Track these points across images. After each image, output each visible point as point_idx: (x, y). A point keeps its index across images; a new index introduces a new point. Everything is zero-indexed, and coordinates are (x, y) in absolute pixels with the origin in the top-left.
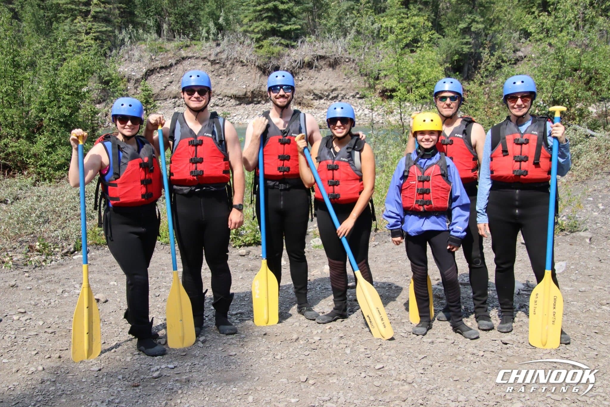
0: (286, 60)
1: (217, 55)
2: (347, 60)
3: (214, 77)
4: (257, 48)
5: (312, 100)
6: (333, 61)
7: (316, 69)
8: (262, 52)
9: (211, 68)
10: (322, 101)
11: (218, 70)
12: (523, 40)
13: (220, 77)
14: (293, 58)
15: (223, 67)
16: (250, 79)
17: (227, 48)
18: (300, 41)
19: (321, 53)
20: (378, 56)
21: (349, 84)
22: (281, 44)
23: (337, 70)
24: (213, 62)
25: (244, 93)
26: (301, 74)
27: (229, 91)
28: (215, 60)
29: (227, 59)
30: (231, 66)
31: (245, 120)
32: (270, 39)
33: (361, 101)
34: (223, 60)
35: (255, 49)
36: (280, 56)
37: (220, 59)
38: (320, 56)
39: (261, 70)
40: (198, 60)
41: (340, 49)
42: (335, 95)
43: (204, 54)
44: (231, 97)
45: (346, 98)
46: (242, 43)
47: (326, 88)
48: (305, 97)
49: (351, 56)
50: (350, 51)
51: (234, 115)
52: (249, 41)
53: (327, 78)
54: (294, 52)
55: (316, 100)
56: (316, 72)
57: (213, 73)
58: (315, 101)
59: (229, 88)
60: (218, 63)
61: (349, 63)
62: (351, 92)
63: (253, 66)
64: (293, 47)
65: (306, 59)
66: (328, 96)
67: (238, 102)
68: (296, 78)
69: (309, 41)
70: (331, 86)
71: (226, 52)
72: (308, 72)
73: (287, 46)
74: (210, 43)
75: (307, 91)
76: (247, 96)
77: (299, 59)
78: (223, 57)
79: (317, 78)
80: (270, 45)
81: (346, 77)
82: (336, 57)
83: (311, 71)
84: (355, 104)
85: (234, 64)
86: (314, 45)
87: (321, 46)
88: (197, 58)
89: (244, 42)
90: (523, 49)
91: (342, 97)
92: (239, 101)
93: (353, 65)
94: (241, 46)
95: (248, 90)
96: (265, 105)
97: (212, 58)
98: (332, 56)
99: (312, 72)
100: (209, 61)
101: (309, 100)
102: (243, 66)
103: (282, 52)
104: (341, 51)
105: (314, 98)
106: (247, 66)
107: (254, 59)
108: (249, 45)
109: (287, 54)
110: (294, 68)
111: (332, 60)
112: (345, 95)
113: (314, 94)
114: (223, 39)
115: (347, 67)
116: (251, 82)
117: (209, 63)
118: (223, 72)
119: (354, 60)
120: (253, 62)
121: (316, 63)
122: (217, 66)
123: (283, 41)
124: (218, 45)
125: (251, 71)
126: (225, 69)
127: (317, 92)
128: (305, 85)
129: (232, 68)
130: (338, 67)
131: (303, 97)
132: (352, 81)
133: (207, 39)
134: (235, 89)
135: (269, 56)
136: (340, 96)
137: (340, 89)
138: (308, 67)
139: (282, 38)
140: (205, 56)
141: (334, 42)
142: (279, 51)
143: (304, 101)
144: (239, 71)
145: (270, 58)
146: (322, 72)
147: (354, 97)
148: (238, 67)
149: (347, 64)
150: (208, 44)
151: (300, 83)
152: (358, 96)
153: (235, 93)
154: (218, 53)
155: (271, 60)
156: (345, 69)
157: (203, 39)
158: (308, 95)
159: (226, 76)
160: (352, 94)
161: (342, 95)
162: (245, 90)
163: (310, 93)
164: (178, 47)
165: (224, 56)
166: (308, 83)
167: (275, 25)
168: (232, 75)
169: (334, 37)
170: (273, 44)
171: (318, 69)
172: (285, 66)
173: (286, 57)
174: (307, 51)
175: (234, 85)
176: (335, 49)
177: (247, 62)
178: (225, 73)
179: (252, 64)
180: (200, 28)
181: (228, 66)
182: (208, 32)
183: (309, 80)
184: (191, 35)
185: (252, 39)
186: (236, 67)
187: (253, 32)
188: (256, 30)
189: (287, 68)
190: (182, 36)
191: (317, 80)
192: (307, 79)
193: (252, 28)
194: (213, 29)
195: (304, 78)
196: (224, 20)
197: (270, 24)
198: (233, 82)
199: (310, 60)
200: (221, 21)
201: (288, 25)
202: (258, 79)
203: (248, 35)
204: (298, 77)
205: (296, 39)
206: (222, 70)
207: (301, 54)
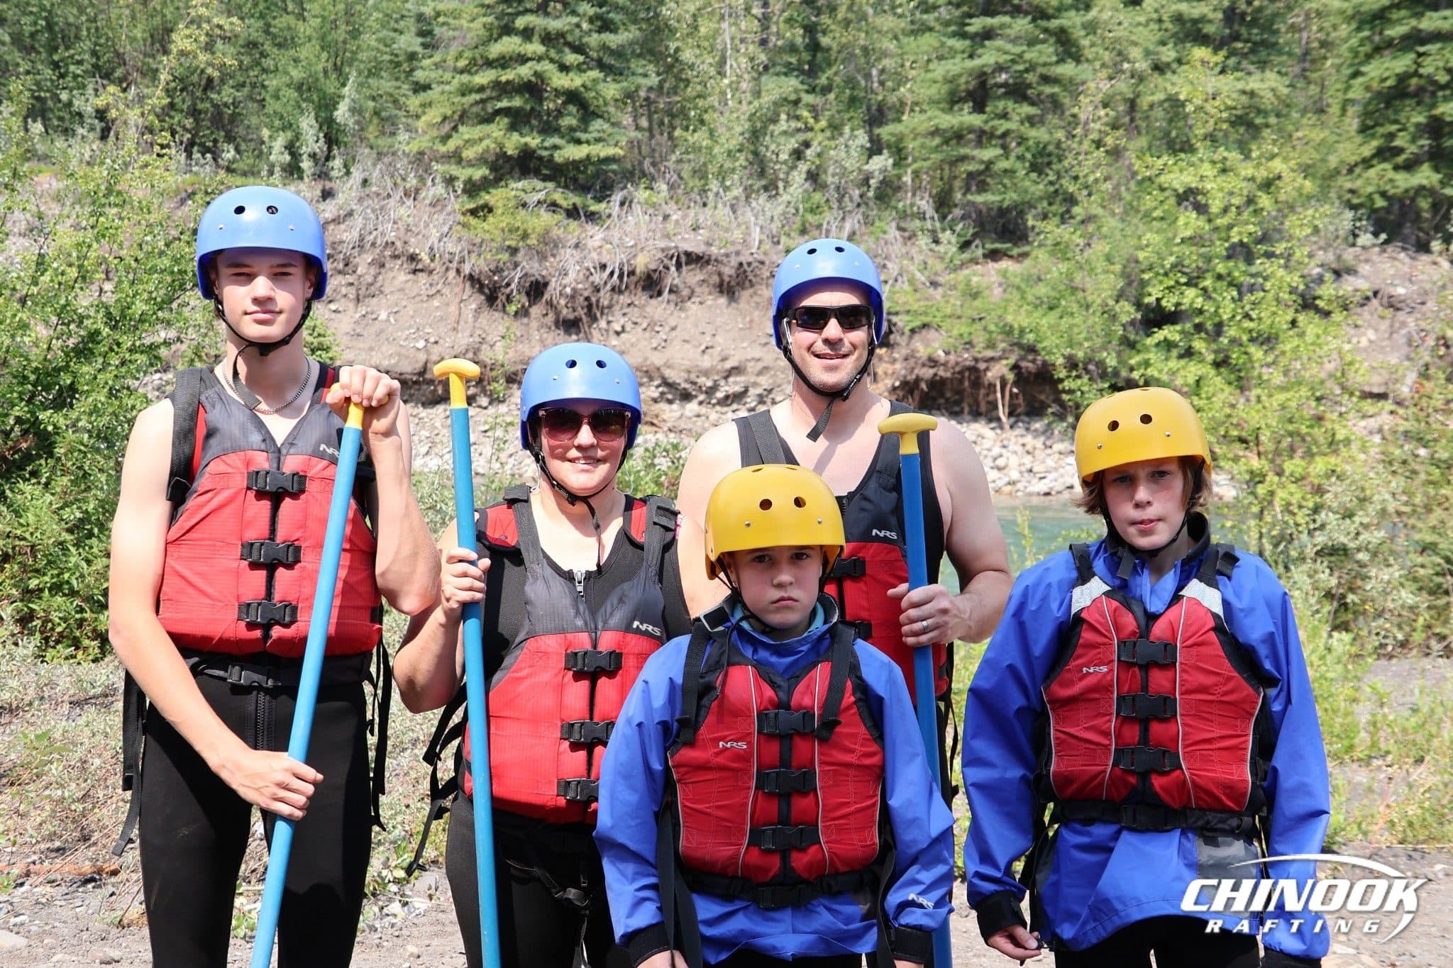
0: (572, 261)
4: (464, 214)
5: (655, 401)
6: (732, 272)
7: (673, 297)
8: (491, 227)
10: (692, 407)
12: (1365, 239)
13: (333, 307)
14: (594, 255)
15: (340, 272)
16: (442, 319)
17: (358, 208)
18: (617, 197)
19: (693, 244)
20: (884, 266)
22: (554, 206)
23: (743, 304)
26: (618, 314)
29: (361, 246)
30: (373, 271)
31: (420, 462)
32: (513, 185)
34: (346, 249)
35: (462, 218)
36: (548, 246)
38: (688, 254)
39: (481, 291)
41: (756, 235)
42: (738, 389)
46: (409, 194)
47: (706, 362)
52: (440, 190)
53: (709, 330)
54: (594, 235)
55: (670, 402)
56: (672, 306)
58: (663, 406)
59: (361, 345)
63: (452, 274)
64: (592, 217)
65: (642, 263)
66: (711, 391)
68: (603, 324)
69: (648, 202)
70: (724, 359)
71: (358, 221)
72: (642, 307)
73: (573, 213)
74: (302, 187)
75: (637, 369)
76: (428, 376)
77: (615, 260)
78: (345, 236)
79: (673, 329)
80: (517, 207)
82: (744, 258)
83: (654, 302)
85: (383, 266)
86: (666, 217)
87: (689, 221)
89: (417, 191)
90: (1365, 269)
91: (760, 396)
94: (410, 202)
95: (435, 358)
96: (491, 410)
98: (727, 255)
99: (658, 308)
102: (415, 272)
103: (557, 232)
104: (760, 242)
105: (662, 394)
106: (431, 272)
107: (457, 249)
108: (436, 203)
109: (573, 241)
110: (597, 289)
111: (728, 271)
112: (770, 391)
113: (665, 383)
114: (348, 173)
116: (443, 330)
118: (344, 290)
120: (454, 264)
121: (672, 278)
123: (558, 196)
124: (327, 195)
125: (446, 291)
126: (350, 279)
127: (673, 375)
129: (375, 277)
130: (745, 294)
133: (293, 170)
134: (388, 349)
135: (513, 243)
136: (753, 392)
137: (752, 367)
138: (644, 289)
139: (559, 186)
141: (734, 209)
142: (547, 230)
144: (401, 290)
145: (514, 251)
146: (692, 307)
148: (398, 276)
155: (519, 257)
157: (271, 173)
159: (351, 305)
161: (759, 391)
162: (422, 357)
163: (651, 379)
165: (347, 234)
166: (644, 343)
167: (533, 141)
168: (375, 300)
169: (737, 191)
170: (524, 205)
171: (681, 297)
172: (564, 282)
173: (568, 251)
174: (643, 237)
175: (383, 336)
176: (737, 235)
177: (432, 260)
178: (352, 292)
179: (447, 269)
180: (265, 133)
181: (359, 271)
182: (291, 148)
183: (647, 334)
184: (229, 153)
185: (450, 181)
186: (391, 275)
187: (456, 157)
188: (469, 154)
189: (574, 290)
190: (197, 155)
191: (673, 334)
192: (639, 329)
193: (452, 145)
194: (312, 141)
195: (629, 327)
196: (353, 110)
197: (515, 136)
198: (377, 325)
199: (653, 267)
200: (342, 113)
201: (578, 142)
202: (470, 319)
203: (435, 166)
204: (609, 322)
205: (603, 195)
206: (341, 280)
207: (621, 244)
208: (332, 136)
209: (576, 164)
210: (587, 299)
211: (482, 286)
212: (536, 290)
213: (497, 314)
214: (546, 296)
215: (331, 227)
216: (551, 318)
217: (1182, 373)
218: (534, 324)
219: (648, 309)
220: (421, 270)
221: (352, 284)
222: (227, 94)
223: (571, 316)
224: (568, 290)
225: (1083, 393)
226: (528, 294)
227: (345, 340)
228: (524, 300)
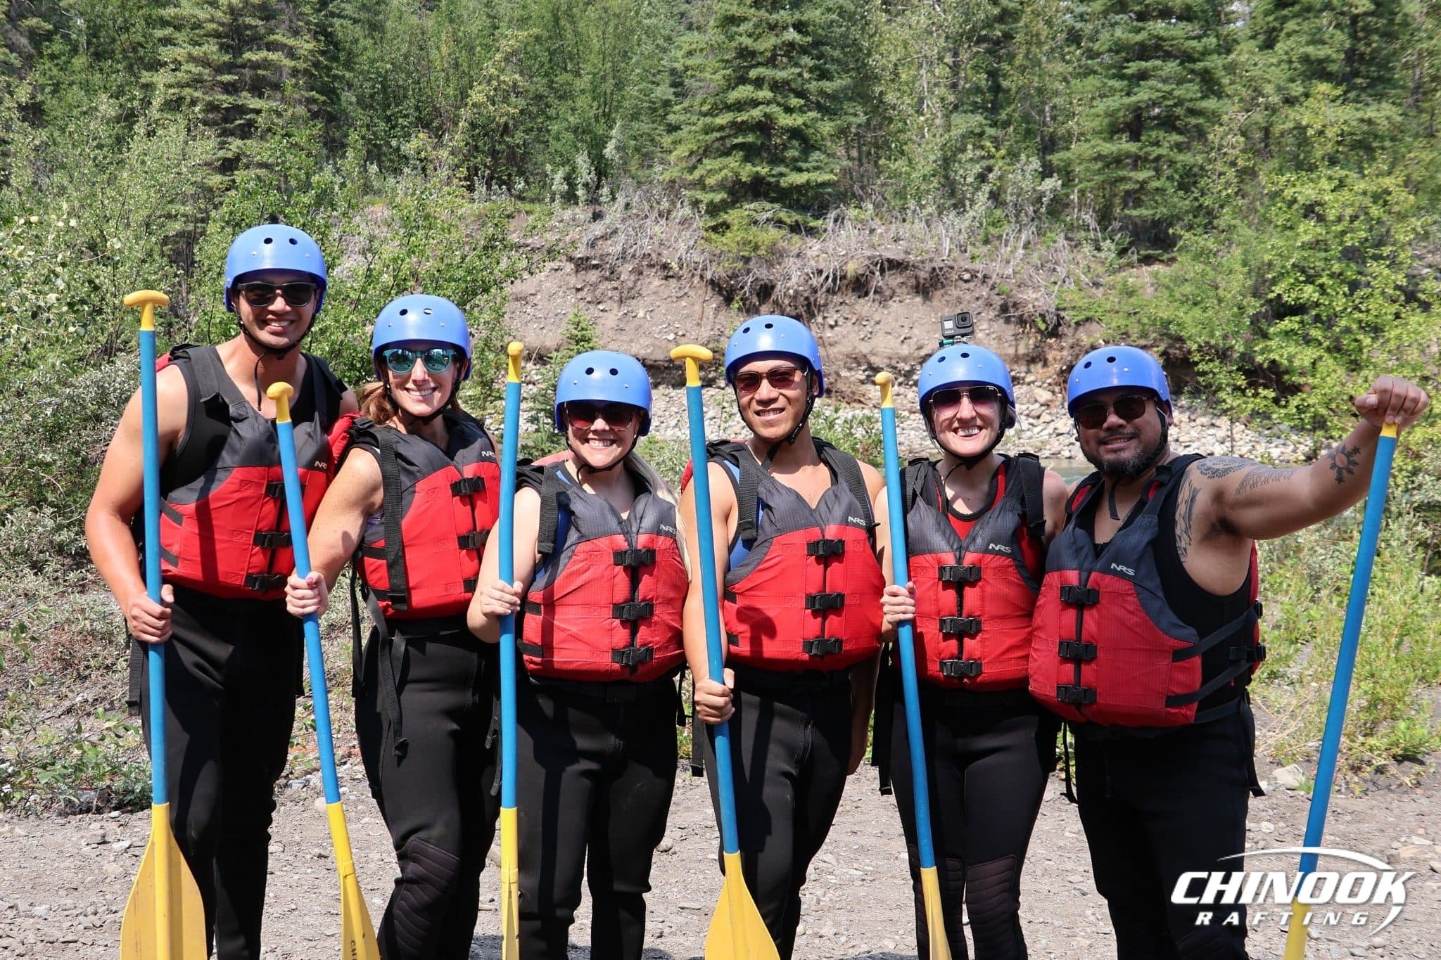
0: (794, 268)
1: (592, 245)
2: (967, 276)
3: (582, 304)
4: (706, 230)
5: (862, 382)
6: (927, 276)
7: (877, 297)
8: (728, 241)
9: (575, 281)
11: (595, 286)
13: (601, 307)
14: (813, 263)
15: (607, 279)
16: (688, 316)
17: (621, 227)
18: (832, 215)
19: (894, 252)
20: (1054, 270)
22: (779, 223)
23: (935, 303)
24: (582, 265)
25: (667, 355)
26: (832, 311)
28: (588, 259)
29: (623, 258)
30: (633, 278)
31: (670, 432)
32: (747, 206)
34: (611, 260)
35: (704, 234)
36: (775, 255)
37: (602, 257)
38: (889, 261)
39: (720, 293)
41: (947, 244)
43: (554, 240)
46: (666, 215)
47: (905, 350)
48: (844, 373)
49: (977, 265)
50: (976, 252)
52: (687, 211)
53: (907, 323)
54: (813, 247)
56: (876, 304)
57: (580, 295)
59: (623, 338)
60: (596, 267)
61: (971, 285)
63: (696, 279)
64: (811, 232)
65: (852, 268)
68: (820, 319)
69: (857, 219)
70: (920, 348)
71: (622, 238)
72: (852, 305)
73: (795, 228)
74: (577, 210)
75: (848, 356)
77: (830, 267)
78: (611, 250)
79: (878, 323)
80: (749, 224)
82: (935, 265)
83: (862, 301)
85: (641, 273)
86: (872, 231)
87: (891, 234)
89: (669, 212)
93: (985, 292)
94: (663, 222)
97: (580, 252)
98: (923, 262)
99: (865, 306)
100: (570, 259)
101: (853, 383)
102: (666, 278)
103: (782, 244)
104: (950, 251)
105: (868, 376)
106: (680, 278)
107: (701, 259)
108: (684, 222)
109: (796, 251)
110: (814, 290)
111: (923, 275)
113: (871, 367)
114: (614, 199)
115: (968, 296)
116: (689, 326)
117: (569, 267)
118: (610, 294)
119: (985, 277)
120: (697, 270)
121: (877, 280)
122: (593, 276)
123: (783, 215)
124: (597, 216)
125: (691, 293)
126: (615, 284)
127: (877, 361)
128: (844, 341)
129: (635, 282)
130: (938, 293)
131: (838, 375)
133: (570, 198)
134: (644, 341)
135: (746, 254)
138: (853, 290)
139: (784, 206)
141: (928, 224)
142: (774, 243)
143: (840, 386)
144: (656, 293)
145: (747, 260)
146: (894, 305)
148: (653, 281)
149: (966, 286)
150: (568, 214)
151: (828, 334)
153: (642, 353)
154: (596, 239)
155: (751, 265)
156: (959, 300)
157: (553, 200)
158: (850, 369)
159: (615, 306)
162: (672, 347)
163: (859, 364)
164: (479, 217)
165: (613, 248)
166: (853, 335)
167: (763, 170)
168: (634, 301)
169: (931, 209)
170: (756, 222)
171: (884, 297)
172: (788, 285)
173: (791, 259)
174: (853, 246)
175: (641, 331)
176: (931, 245)
177: (681, 269)
178: (616, 294)
179: (694, 275)
180: (548, 167)
181: (623, 277)
182: (569, 179)
183: (856, 328)
184: (520, 185)
185: (695, 203)
186: (647, 280)
187: (700, 184)
188: (711, 181)
189: (796, 292)
190: (495, 187)
191: (878, 327)
192: (849, 324)
193: (697, 174)
194: (585, 173)
195: (841, 321)
196: (618, 148)
197: (749, 166)
198: (636, 322)
199: (861, 272)
200: (609, 150)
201: (800, 170)
202: (711, 316)
203: (684, 192)
204: (824, 318)
205: (820, 214)
206: (607, 285)
207: (835, 254)
208: (601, 169)
209: (798, 189)
210: (807, 299)
211: (721, 289)
212: (765, 291)
213: (733, 311)
214: (773, 297)
215: (600, 242)
217: (1299, 356)
219: (857, 307)
220: (672, 277)
221: (616, 288)
222: (519, 137)
224: (791, 292)
225: (1214, 374)
226: (758, 295)
227: (611, 333)
228: (755, 300)
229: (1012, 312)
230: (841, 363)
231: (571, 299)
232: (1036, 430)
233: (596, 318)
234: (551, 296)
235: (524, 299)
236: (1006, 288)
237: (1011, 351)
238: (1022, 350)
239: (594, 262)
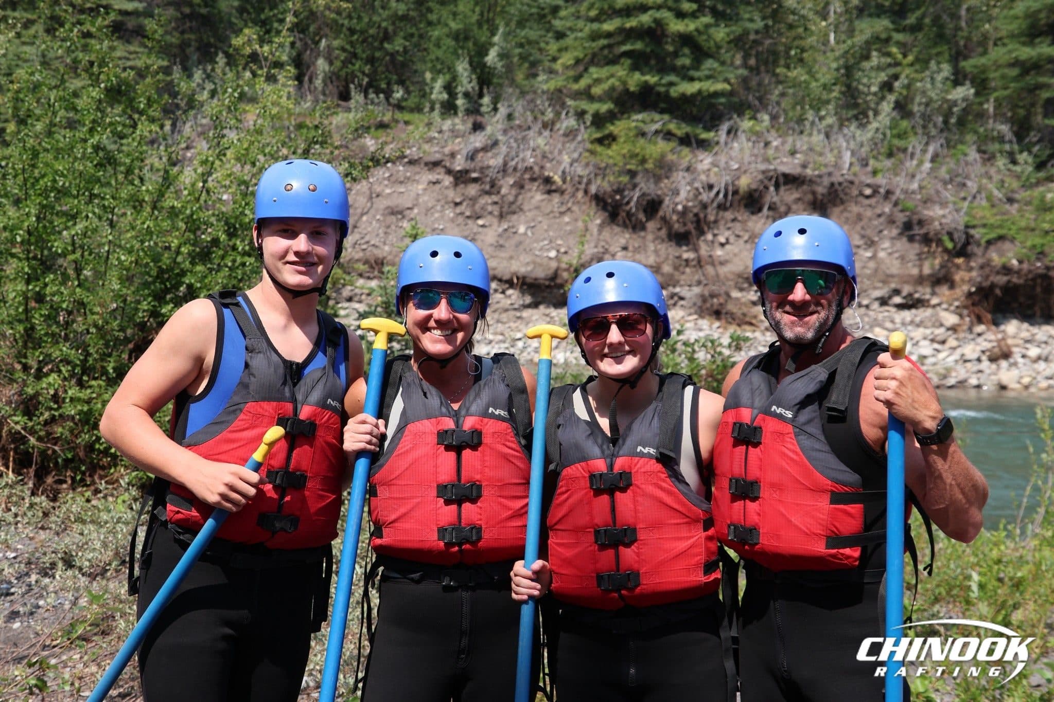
0: (683, 182)
1: (472, 157)
2: (868, 192)
3: (460, 220)
4: (592, 142)
6: (824, 191)
7: (771, 213)
8: (613, 154)
9: (454, 195)
11: (474, 200)
13: (480, 222)
14: (703, 177)
15: (488, 193)
16: (571, 232)
17: (503, 138)
18: (725, 127)
19: (788, 165)
20: (964, 185)
21: (872, 265)
22: (668, 135)
24: (461, 178)
25: (550, 272)
26: (723, 228)
27: (505, 264)
28: (467, 172)
29: (504, 171)
30: (514, 192)
32: (635, 117)
33: (907, 315)
34: (491, 173)
35: (588, 146)
36: (664, 169)
37: (482, 170)
38: (785, 175)
39: (604, 208)
40: (416, 169)
41: (847, 157)
43: (433, 152)
44: (510, 283)
45: (860, 305)
48: (735, 294)
49: (880, 180)
50: (879, 165)
51: (519, 335)
52: (571, 122)
54: (704, 160)
56: (770, 220)
57: (458, 210)
59: (503, 255)
60: (475, 180)
61: (873, 201)
62: (875, 288)
63: (580, 194)
64: (703, 145)
65: (744, 183)
67: (528, 299)
68: (709, 237)
69: (752, 131)
71: (503, 149)
72: (744, 222)
73: (685, 141)
74: (457, 120)
75: (739, 276)
76: (559, 281)
77: (721, 181)
78: (492, 162)
80: (637, 136)
81: (860, 242)
82: (837, 178)
83: (754, 218)
84: (889, 325)
85: (522, 187)
86: (767, 144)
87: (788, 147)
88: (412, 162)
89: (553, 123)
92: (532, 295)
93: (887, 208)
94: (547, 133)
95: (564, 266)
97: (459, 164)
98: (820, 176)
99: (756, 223)
100: (449, 172)
101: (745, 304)
102: (549, 192)
103: (671, 157)
104: (851, 164)
106: (563, 193)
107: (586, 172)
108: (570, 134)
109: (684, 163)
110: (704, 206)
111: (820, 190)
114: (495, 109)
115: (869, 213)
116: (572, 241)
117: (448, 180)
118: (490, 208)
119: (889, 193)
120: (582, 185)
121: (772, 196)
122: (473, 190)
123: (672, 127)
124: (477, 127)
125: (575, 208)
126: (495, 198)
128: (736, 260)
129: (516, 196)
130: (836, 210)
131: (728, 295)
132: (882, 254)
133: (449, 108)
134: (525, 258)
135: (633, 167)
138: (746, 206)
139: (672, 118)
140: (438, 157)
141: (827, 136)
142: (663, 156)
143: (730, 307)
144: (538, 208)
145: (632, 174)
147: (884, 302)
148: (535, 196)
149: (867, 202)
150: (447, 124)
151: (719, 252)
152: (897, 300)
153: (522, 269)
154: (476, 151)
155: (638, 179)
156: (859, 217)
157: (432, 109)
158: (741, 290)
159: (496, 220)
160: (878, 293)
162: (554, 265)
164: (356, 126)
165: (494, 161)
166: (746, 253)
167: (651, 79)
168: (515, 217)
169: (830, 120)
170: (643, 134)
171: (777, 213)
172: (678, 200)
173: (681, 174)
175: (521, 248)
176: (830, 158)
177: (564, 181)
178: (496, 209)
179: (577, 190)
180: (428, 76)
181: (504, 191)
182: (449, 88)
183: (748, 246)
184: (398, 94)
185: (581, 114)
186: (529, 195)
187: (586, 94)
188: (597, 91)
189: (685, 207)
190: (372, 96)
192: (741, 241)
193: (583, 83)
194: (466, 82)
195: (732, 239)
196: (500, 56)
197: (637, 75)
198: (517, 238)
199: (754, 186)
200: (492, 58)
201: (692, 79)
202: (595, 231)
203: (570, 102)
204: (715, 235)
205: (713, 123)
206: (486, 200)
207: (727, 168)
208: (485, 77)
209: (686, 99)
210: (696, 215)
211: (605, 204)
212: (652, 207)
213: (617, 229)
214: (661, 213)
215: (481, 155)
216: (663, 233)
218: (650, 237)
219: (750, 224)
220: (555, 191)
221: (496, 203)
222: (398, 44)
223: (682, 230)
224: (680, 207)
226: (645, 211)
227: (490, 250)
228: (642, 216)
229: (917, 230)
230: (731, 283)
231: (450, 213)
232: (941, 356)
233: (475, 234)
234: (428, 211)
235: (401, 212)
236: (910, 204)
237: (915, 271)
238: (927, 270)
239: (474, 175)
